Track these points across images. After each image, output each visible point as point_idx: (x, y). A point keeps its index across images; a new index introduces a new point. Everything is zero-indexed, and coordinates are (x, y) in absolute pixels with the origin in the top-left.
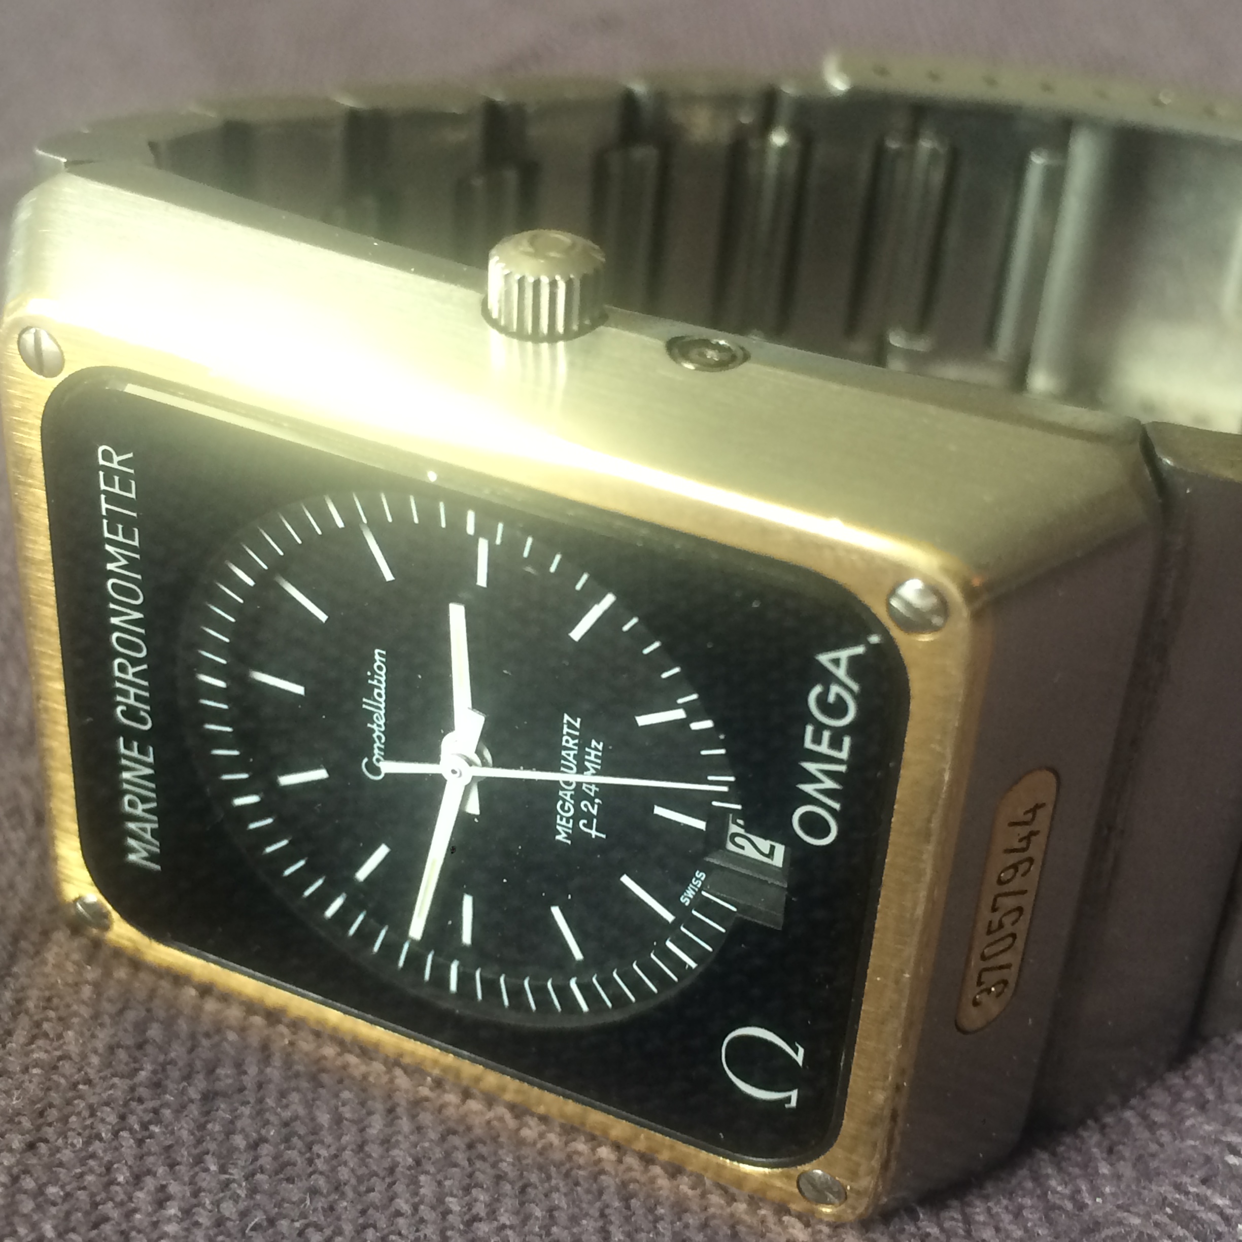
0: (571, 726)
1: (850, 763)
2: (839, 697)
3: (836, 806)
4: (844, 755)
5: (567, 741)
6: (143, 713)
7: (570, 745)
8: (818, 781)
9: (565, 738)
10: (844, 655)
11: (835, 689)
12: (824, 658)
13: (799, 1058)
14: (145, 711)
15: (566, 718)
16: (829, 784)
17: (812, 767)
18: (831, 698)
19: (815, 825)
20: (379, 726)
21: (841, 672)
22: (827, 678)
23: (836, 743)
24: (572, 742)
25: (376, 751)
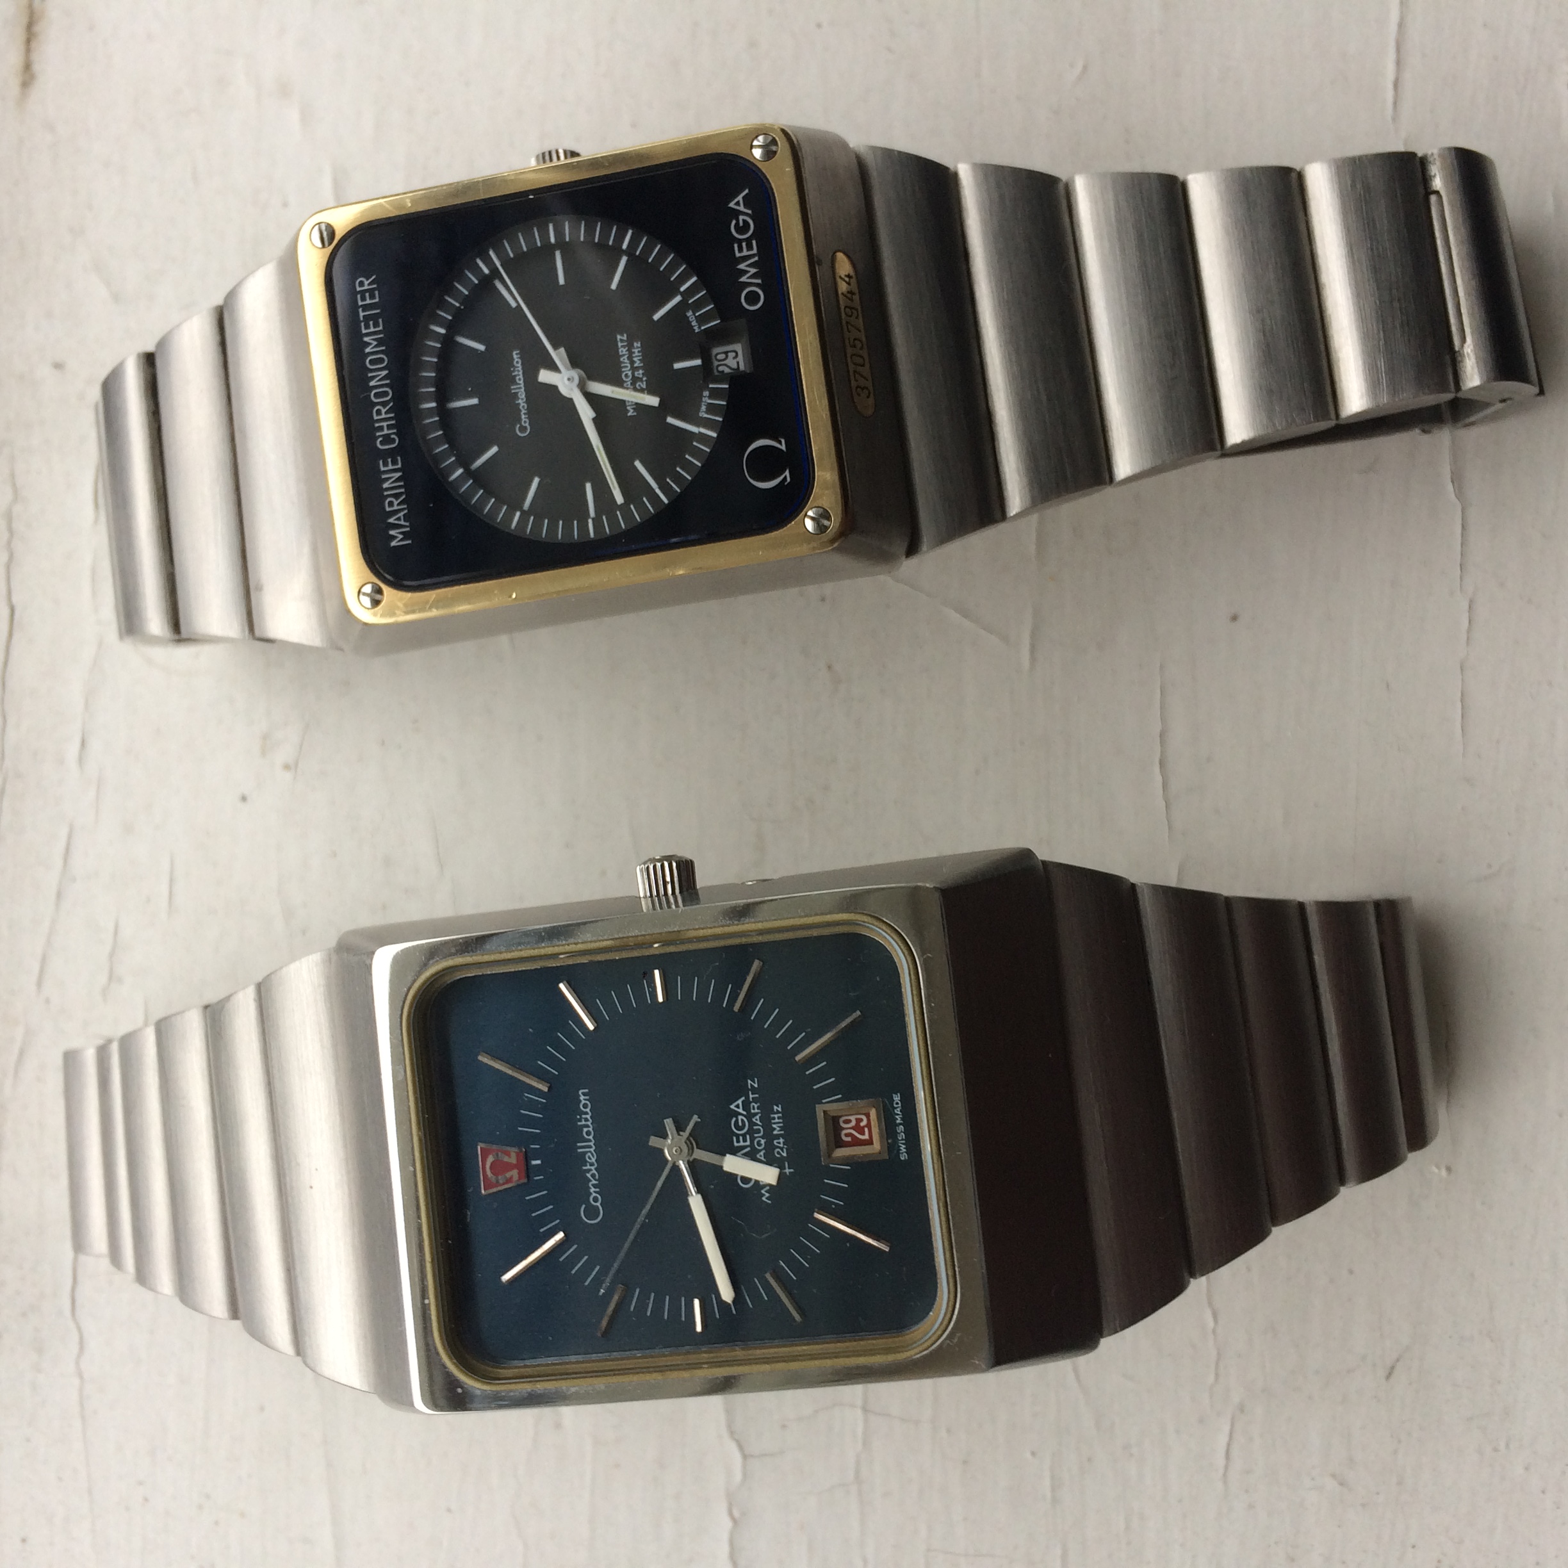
0: (622, 341)
1: (759, 253)
2: (744, 221)
3: (759, 281)
4: (755, 251)
5: (622, 351)
6: (393, 436)
7: (624, 353)
8: (747, 272)
9: (620, 350)
10: (740, 198)
11: (741, 218)
12: (732, 205)
13: (783, 447)
14: (394, 433)
15: (619, 337)
16: (753, 271)
17: (742, 266)
18: (741, 224)
19: (752, 298)
20: (522, 399)
21: (742, 208)
22: (737, 213)
23: (750, 247)
24: (624, 350)
25: (523, 416)
